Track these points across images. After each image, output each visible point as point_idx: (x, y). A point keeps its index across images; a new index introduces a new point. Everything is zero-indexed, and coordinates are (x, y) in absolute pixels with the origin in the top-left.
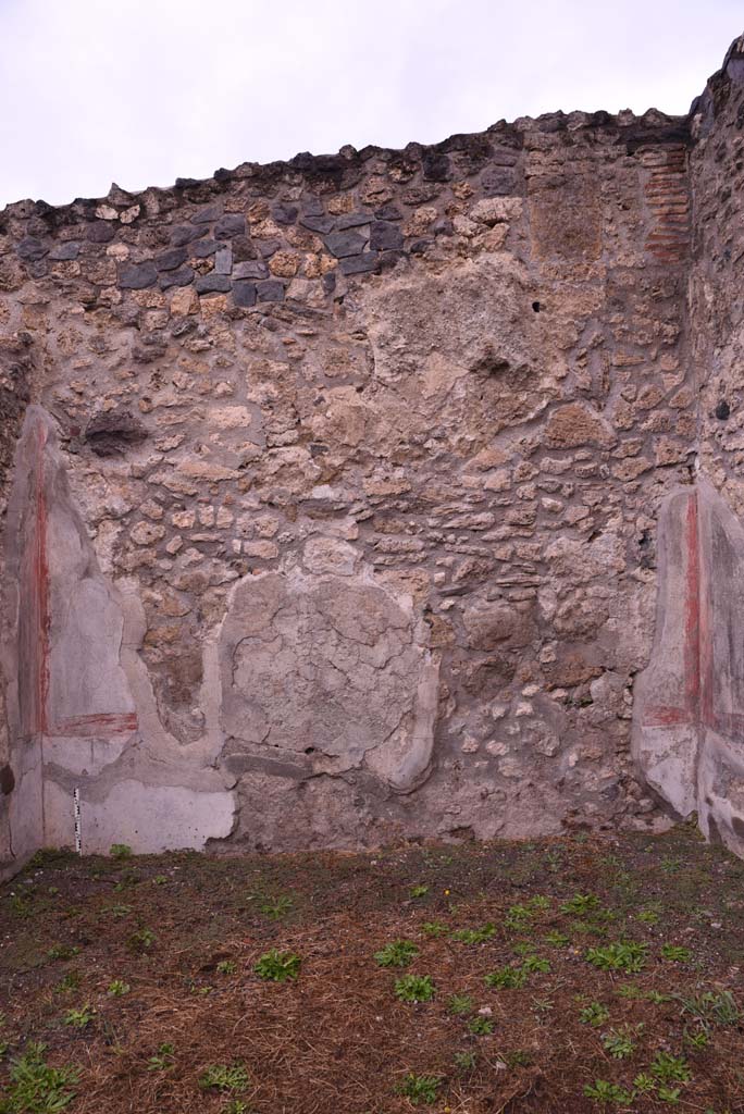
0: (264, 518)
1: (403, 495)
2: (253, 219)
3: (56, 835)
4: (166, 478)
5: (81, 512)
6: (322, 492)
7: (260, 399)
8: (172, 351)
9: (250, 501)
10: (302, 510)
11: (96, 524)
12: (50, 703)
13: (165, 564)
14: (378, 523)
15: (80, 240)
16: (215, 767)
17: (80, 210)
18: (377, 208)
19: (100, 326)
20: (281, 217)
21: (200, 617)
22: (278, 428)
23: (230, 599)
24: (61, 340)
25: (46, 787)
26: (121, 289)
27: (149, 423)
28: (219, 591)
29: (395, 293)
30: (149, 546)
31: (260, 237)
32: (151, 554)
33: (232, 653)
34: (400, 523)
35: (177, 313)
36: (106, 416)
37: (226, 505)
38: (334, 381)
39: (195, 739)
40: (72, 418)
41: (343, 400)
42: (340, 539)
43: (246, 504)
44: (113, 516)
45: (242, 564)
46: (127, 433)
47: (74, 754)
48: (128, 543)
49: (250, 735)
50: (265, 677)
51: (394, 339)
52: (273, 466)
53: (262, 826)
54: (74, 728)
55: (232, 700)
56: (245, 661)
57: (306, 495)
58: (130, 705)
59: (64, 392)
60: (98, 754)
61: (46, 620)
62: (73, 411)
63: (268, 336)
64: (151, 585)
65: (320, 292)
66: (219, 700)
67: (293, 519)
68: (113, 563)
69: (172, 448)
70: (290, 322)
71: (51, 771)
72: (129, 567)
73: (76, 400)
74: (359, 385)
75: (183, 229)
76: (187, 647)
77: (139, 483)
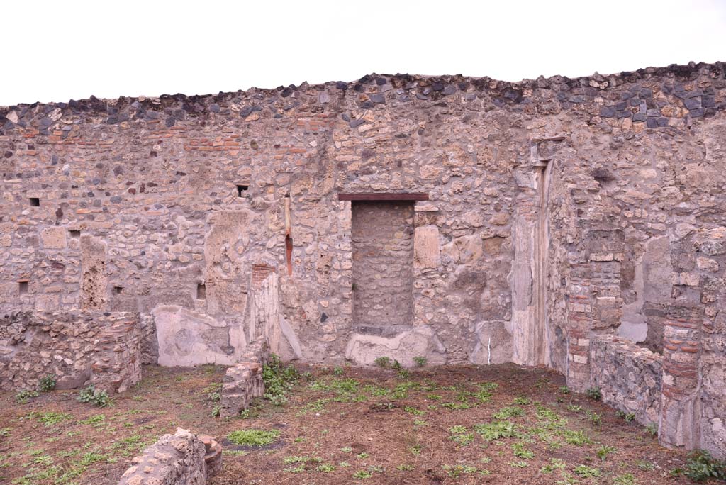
0: (661, 214)
1: (713, 208)
2: (654, 91)
4: (622, 197)
6: (683, 205)
7: (661, 167)
8: (626, 145)
9: (655, 208)
10: (674, 212)
14: (702, 217)
15: (583, 94)
16: (640, 314)
17: (582, 82)
18: (704, 89)
19: (594, 132)
20: (666, 91)
21: (633, 254)
22: (668, 179)
23: (646, 245)
24: (578, 138)
26: (601, 117)
27: (617, 174)
28: (641, 243)
29: (715, 127)
31: (657, 99)
33: (647, 268)
34: (711, 218)
35: (625, 129)
36: (599, 170)
37: (646, 209)
38: (689, 161)
39: (632, 302)
41: (693, 169)
42: (690, 224)
43: (653, 209)
45: (650, 232)
46: (607, 178)
49: (654, 300)
50: (660, 278)
51: (715, 145)
52: (665, 194)
53: (656, 337)
55: (647, 287)
56: (652, 271)
57: (677, 206)
63: (664, 141)
65: (683, 124)
66: (642, 286)
67: (671, 216)
69: (625, 185)
70: (673, 136)
74: (699, 163)
75: (626, 94)
76: (627, 265)
77: (610, 198)
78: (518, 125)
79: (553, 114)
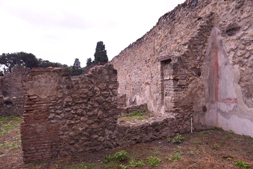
3: (219, 125)
4: (245, 37)
5: (226, 50)
8: (246, 2)
11: (229, 53)
12: (219, 95)
13: (246, 60)
19: (228, 3)
24: (219, 10)
25: (218, 114)
27: (240, 24)
30: (241, 56)
32: (242, 58)
36: (230, 25)
39: (252, 107)
40: (223, 28)
44: (232, 50)
46: (235, 28)
47: (224, 107)
48: (236, 56)
54: (224, 101)
58: (235, 97)
59: (221, 23)
60: (228, 108)
61: (218, 76)
62: (223, 27)
64: (242, 66)
68: (233, 61)
69: (246, 29)
71: (219, 110)
72: (236, 62)
73: (223, 24)
76: (251, 82)
77: (238, 40)
78: (196, 16)
79: (209, 4)
